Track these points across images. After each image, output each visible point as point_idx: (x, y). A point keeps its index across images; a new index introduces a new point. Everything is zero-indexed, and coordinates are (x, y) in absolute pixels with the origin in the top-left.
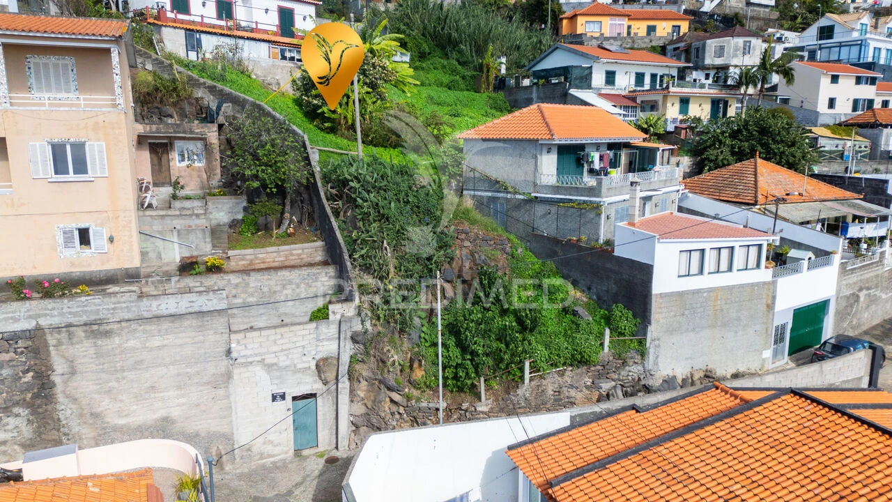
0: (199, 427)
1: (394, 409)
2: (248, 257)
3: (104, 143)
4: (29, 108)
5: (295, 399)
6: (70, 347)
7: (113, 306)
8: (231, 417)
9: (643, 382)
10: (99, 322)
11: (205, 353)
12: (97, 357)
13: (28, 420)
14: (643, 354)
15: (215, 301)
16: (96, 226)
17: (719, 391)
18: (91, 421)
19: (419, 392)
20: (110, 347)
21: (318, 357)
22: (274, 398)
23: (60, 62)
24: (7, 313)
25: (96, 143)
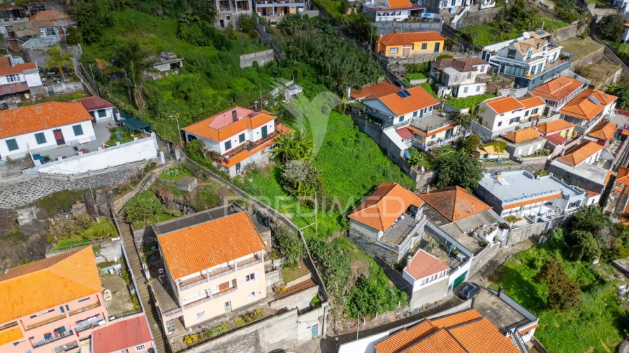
1: (339, 325)
5: (312, 327)
6: (263, 331)
9: (409, 311)
11: (292, 324)
12: (268, 332)
13: (254, 348)
17: (428, 322)
19: (346, 320)
20: (272, 329)
21: (318, 317)
22: (308, 328)
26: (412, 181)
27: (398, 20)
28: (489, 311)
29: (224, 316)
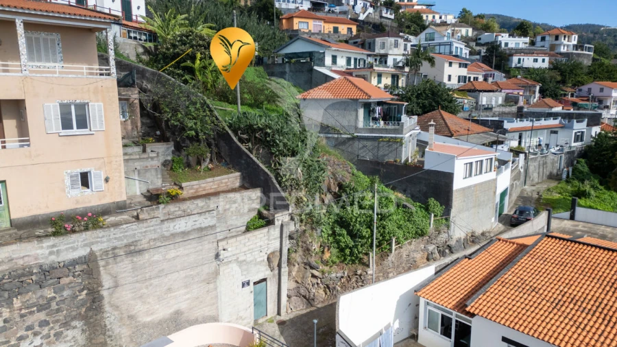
0: (198, 314)
1: (315, 281)
2: (195, 187)
3: (102, 104)
4: (44, 75)
5: (255, 283)
6: (115, 266)
7: (144, 230)
8: (217, 303)
9: (447, 244)
10: (134, 243)
11: (203, 258)
12: (133, 271)
13: (83, 330)
14: (448, 227)
15: (209, 219)
16: (95, 170)
17: (501, 241)
18: (128, 323)
19: (328, 267)
20: (142, 262)
21: (268, 252)
22: (243, 285)
23: (49, 37)
24: (67, 244)
25: (96, 104)
27: (300, 8)
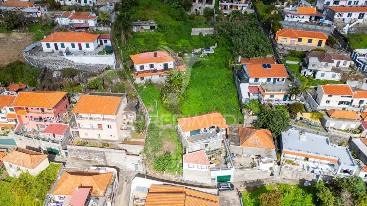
2: (134, 140)
5: (135, 164)
6: (107, 154)
9: (183, 180)
14: (182, 176)
21: (138, 160)
22: (132, 164)
26: (242, 117)
27: (300, 22)
28: (226, 202)
29: (97, 140)
